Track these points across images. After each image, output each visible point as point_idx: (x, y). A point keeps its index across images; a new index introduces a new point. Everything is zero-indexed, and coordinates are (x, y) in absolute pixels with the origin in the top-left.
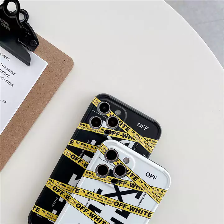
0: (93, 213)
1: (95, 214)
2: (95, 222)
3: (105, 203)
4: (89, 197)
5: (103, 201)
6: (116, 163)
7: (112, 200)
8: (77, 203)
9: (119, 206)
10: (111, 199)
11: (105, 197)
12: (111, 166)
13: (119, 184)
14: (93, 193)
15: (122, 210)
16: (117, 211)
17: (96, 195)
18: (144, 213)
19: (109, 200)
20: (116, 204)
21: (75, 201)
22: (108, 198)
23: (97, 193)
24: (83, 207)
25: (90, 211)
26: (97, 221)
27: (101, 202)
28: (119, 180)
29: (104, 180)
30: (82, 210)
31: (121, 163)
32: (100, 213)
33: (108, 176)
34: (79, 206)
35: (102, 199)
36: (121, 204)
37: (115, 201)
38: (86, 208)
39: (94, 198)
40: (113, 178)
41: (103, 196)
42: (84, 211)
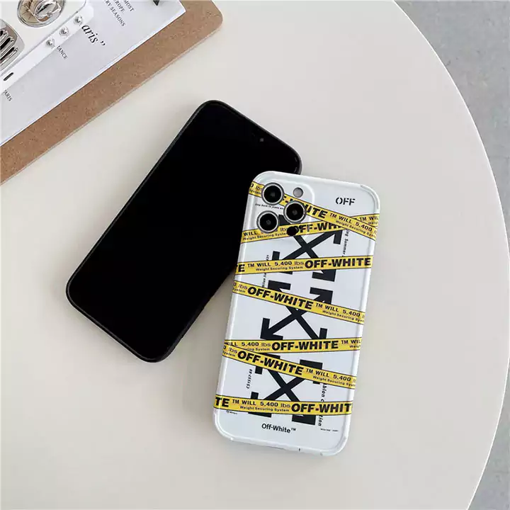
0: (278, 293)
1: (282, 294)
2: (287, 307)
3: (291, 270)
4: (262, 271)
6: (283, 203)
7: (300, 261)
8: (249, 287)
9: (315, 267)
10: (298, 261)
11: (288, 261)
12: (279, 210)
13: (302, 232)
14: (267, 262)
15: (322, 270)
16: (315, 276)
17: (272, 263)
18: (357, 262)
19: (296, 263)
20: (309, 264)
21: (244, 285)
22: (293, 261)
23: (273, 260)
24: (259, 290)
25: (273, 293)
27: (285, 270)
28: (298, 225)
29: (276, 235)
30: (261, 296)
31: (291, 200)
32: (289, 289)
33: (280, 227)
34: (254, 291)
35: (284, 266)
36: (316, 261)
37: (305, 261)
38: (265, 289)
39: (272, 269)
40: (288, 226)
41: (284, 261)
42: (264, 296)
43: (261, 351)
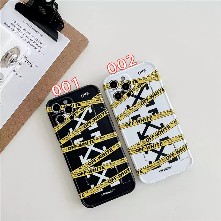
0: (137, 120)
1: (139, 120)
2: (143, 123)
3: (137, 109)
4: (127, 116)
5: (135, 109)
6: (120, 86)
7: (138, 104)
8: (125, 124)
9: (145, 102)
11: (134, 106)
12: (119, 89)
13: (133, 92)
14: (126, 111)
15: (148, 102)
16: (147, 106)
17: (128, 110)
19: (137, 105)
20: (142, 103)
21: (123, 124)
22: (136, 105)
23: (128, 109)
24: (129, 123)
25: (135, 121)
26: (143, 121)
27: (135, 110)
28: (130, 91)
29: (124, 99)
30: (131, 125)
31: (122, 83)
32: (140, 116)
33: (123, 95)
34: (128, 125)
35: (134, 109)
36: (144, 100)
37: (140, 103)
38: (131, 122)
39: (129, 113)
40: (126, 94)
41: (132, 107)
42: (133, 124)
43: (143, 145)
